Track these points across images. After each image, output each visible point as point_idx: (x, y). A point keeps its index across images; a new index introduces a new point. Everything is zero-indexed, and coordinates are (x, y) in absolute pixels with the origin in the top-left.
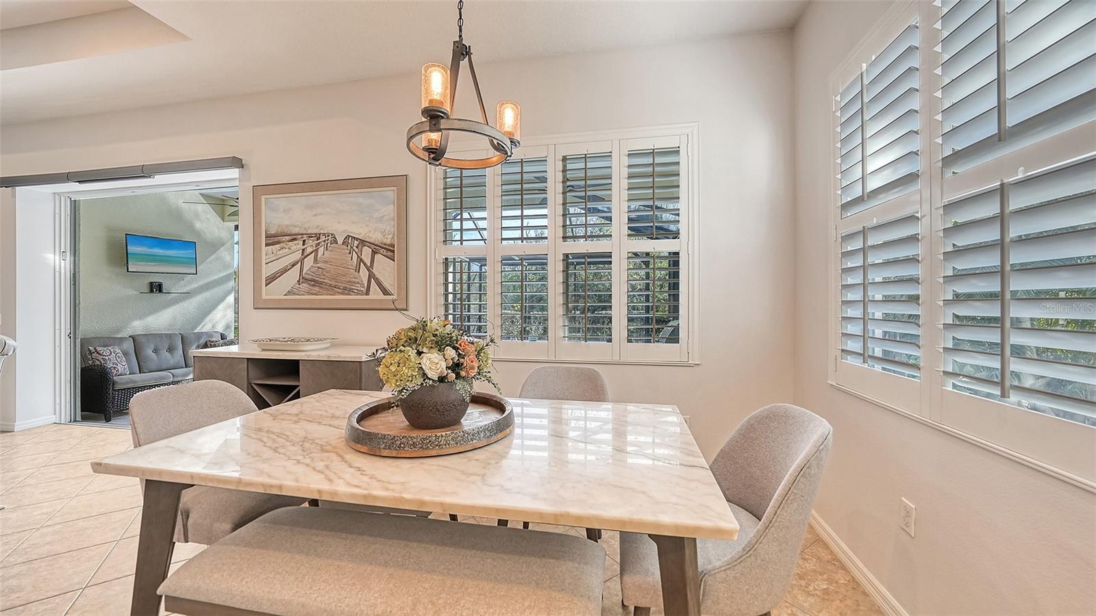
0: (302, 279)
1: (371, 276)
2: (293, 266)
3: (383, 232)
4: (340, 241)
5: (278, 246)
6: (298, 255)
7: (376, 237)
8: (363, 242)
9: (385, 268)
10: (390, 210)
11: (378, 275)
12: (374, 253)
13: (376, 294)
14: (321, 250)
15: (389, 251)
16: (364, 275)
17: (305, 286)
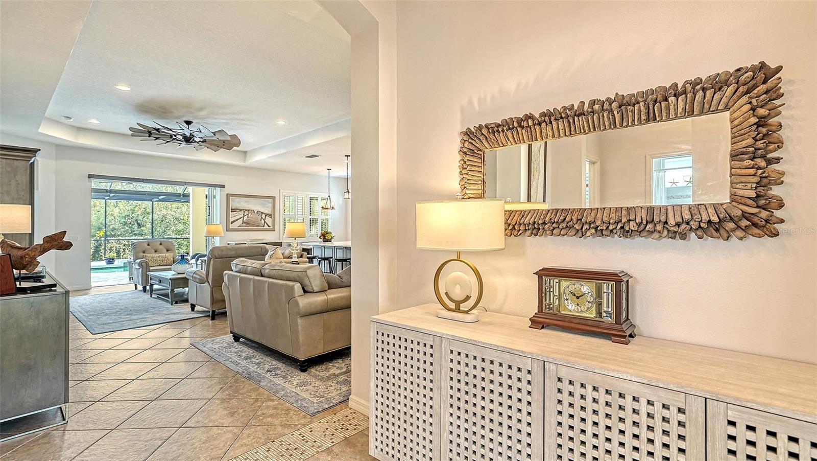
0: (243, 222)
1: (265, 222)
2: (240, 218)
3: (268, 211)
4: (256, 212)
5: (235, 213)
6: (242, 215)
7: (266, 212)
8: (262, 213)
9: (268, 220)
10: (271, 205)
11: (267, 222)
12: (266, 216)
13: (266, 227)
14: (250, 214)
15: (270, 216)
16: (263, 221)
17: (244, 224)
